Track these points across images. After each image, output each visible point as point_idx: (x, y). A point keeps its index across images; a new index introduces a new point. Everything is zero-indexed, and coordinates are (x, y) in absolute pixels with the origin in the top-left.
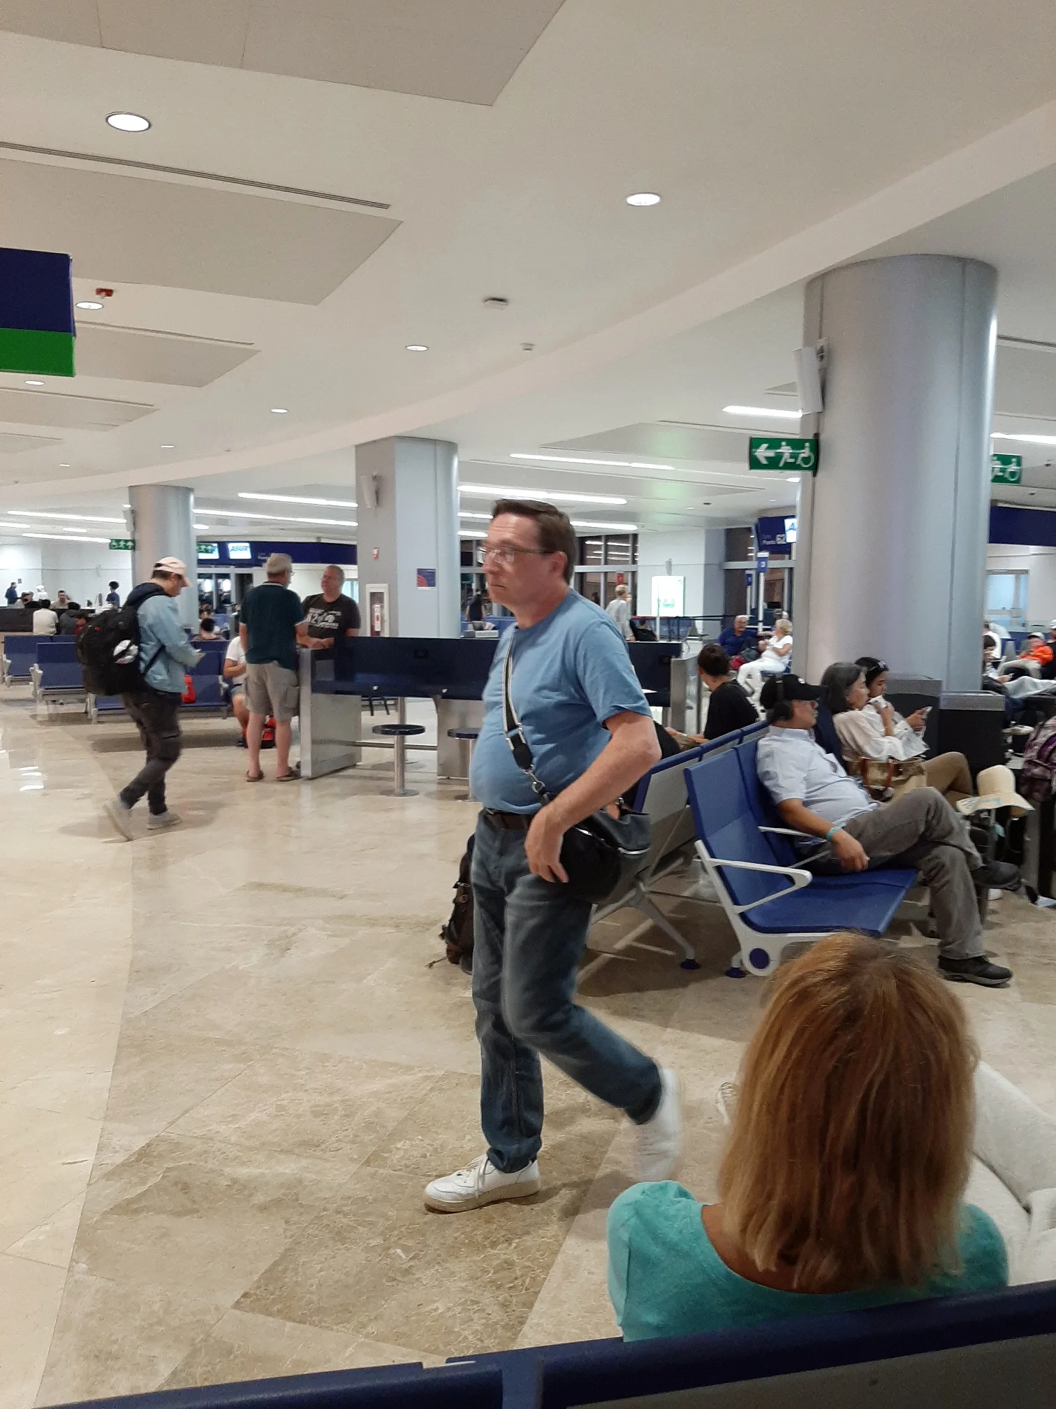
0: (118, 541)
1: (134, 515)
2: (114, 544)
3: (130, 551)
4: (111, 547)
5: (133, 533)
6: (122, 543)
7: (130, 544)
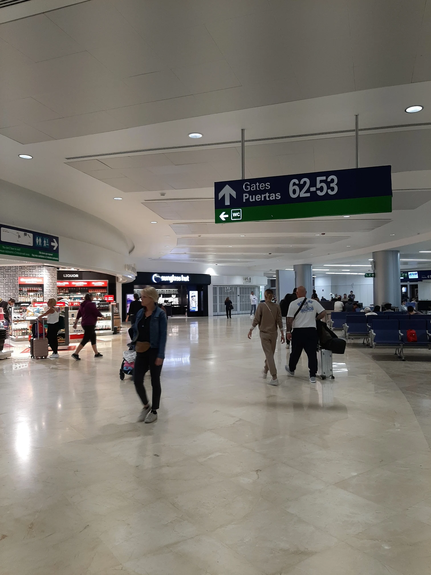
0: (368, 274)
1: (374, 264)
2: (367, 275)
3: (373, 278)
4: (366, 276)
5: (374, 271)
6: (370, 275)
7: (373, 275)
